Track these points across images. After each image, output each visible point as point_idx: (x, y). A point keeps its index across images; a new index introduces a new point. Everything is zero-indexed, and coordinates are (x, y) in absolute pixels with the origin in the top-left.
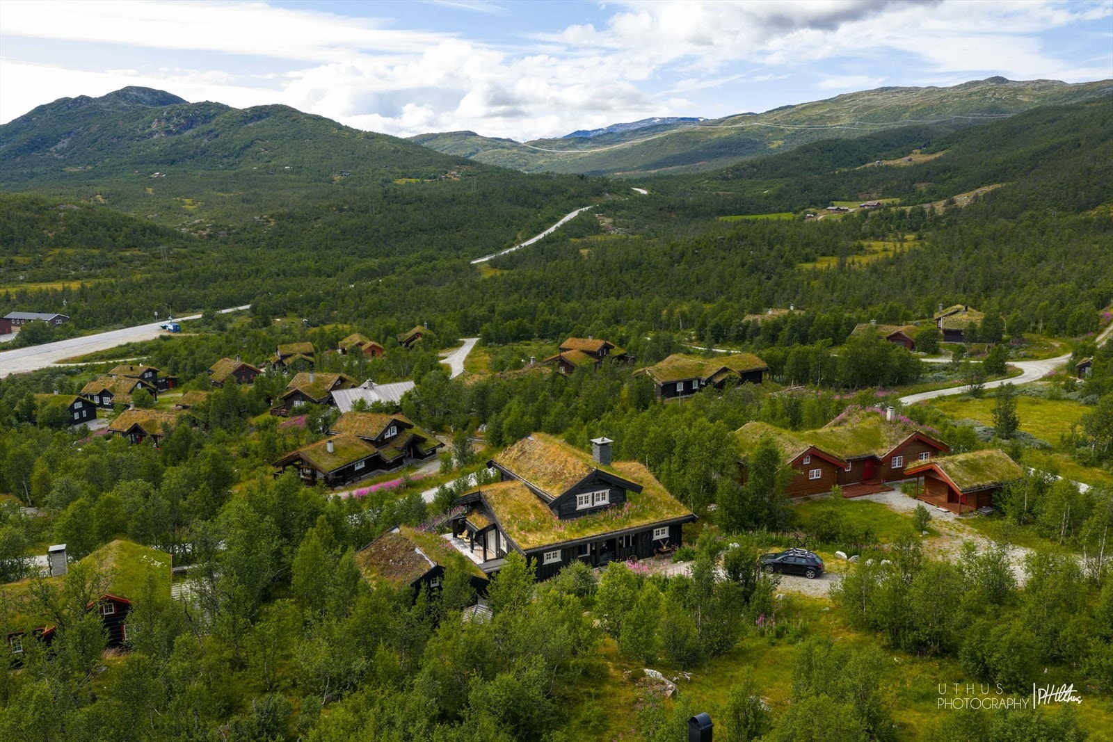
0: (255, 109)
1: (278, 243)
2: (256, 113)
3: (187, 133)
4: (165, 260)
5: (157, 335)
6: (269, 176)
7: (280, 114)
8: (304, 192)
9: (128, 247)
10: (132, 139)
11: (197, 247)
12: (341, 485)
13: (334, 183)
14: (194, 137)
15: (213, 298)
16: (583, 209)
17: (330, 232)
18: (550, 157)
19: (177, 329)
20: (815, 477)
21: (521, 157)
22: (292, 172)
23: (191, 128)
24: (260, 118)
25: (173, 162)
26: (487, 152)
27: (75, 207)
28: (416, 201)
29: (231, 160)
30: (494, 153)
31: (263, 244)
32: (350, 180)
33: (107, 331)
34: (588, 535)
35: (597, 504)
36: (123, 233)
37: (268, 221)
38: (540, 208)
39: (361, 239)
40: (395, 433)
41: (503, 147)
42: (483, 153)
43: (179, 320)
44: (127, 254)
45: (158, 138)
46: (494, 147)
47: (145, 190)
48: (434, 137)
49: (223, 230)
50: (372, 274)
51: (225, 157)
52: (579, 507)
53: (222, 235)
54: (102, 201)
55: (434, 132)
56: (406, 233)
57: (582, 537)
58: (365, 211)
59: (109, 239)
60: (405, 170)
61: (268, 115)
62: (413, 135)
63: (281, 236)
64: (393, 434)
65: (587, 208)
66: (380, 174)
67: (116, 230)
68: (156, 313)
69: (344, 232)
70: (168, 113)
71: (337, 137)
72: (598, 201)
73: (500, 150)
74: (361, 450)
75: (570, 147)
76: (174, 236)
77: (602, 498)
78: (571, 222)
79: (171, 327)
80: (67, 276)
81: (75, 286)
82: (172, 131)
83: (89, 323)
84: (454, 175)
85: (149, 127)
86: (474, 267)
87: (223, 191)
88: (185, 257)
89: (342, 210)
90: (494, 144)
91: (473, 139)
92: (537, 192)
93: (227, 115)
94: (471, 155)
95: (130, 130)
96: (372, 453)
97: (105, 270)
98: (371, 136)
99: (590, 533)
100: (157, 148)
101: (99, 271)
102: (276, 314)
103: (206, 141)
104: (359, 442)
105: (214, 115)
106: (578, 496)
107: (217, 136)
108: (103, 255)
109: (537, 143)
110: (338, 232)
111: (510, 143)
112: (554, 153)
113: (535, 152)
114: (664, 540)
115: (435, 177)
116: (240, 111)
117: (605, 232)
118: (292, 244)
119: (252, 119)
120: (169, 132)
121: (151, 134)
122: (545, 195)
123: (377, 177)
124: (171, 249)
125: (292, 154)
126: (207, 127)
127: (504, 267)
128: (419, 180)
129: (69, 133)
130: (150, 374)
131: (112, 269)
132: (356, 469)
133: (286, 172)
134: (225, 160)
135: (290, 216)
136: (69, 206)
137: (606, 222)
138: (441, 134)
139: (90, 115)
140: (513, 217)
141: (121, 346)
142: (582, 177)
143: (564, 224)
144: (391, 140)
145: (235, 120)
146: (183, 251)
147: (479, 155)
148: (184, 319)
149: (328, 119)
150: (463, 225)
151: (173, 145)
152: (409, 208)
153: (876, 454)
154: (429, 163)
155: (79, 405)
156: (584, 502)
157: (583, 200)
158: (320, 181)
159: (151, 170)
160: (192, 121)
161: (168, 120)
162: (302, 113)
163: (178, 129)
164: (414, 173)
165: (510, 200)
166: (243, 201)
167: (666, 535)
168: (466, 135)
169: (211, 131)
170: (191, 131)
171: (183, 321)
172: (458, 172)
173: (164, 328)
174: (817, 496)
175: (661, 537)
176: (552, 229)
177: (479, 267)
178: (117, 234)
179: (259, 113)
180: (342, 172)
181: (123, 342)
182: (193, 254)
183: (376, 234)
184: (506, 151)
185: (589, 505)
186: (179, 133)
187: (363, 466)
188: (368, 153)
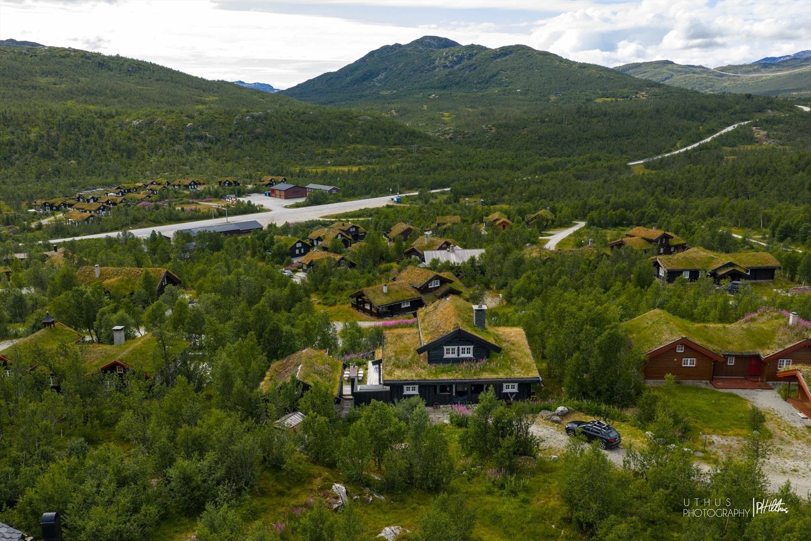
0: (503, 49)
1: (494, 144)
2: (503, 52)
3: (456, 67)
4: (415, 155)
5: (385, 204)
6: (505, 97)
7: (520, 51)
8: (525, 108)
9: (395, 145)
10: (422, 72)
11: (439, 146)
12: (389, 317)
13: (550, 101)
14: (460, 70)
15: (430, 182)
16: (742, 123)
17: (531, 137)
18: (734, 80)
19: (399, 201)
20: (689, 365)
21: (709, 80)
22: (521, 93)
23: (460, 63)
24: (505, 55)
25: (445, 87)
26: (680, 77)
27: (369, 118)
28: (601, 115)
29: (482, 86)
30: (685, 77)
31: (484, 145)
32: (562, 99)
33: (360, 199)
34: (440, 378)
35: (462, 356)
36: (393, 136)
37: (491, 129)
38: (704, 121)
39: (552, 143)
40: (439, 285)
41: (694, 73)
42: (677, 77)
43: (404, 195)
44: (393, 149)
45: (438, 71)
46: (686, 72)
47: (423, 107)
48: (638, 65)
49: (460, 135)
50: (547, 169)
51: (479, 83)
52: (446, 356)
53: (459, 138)
54: (395, 114)
55: (638, 62)
56: (586, 139)
57: (435, 378)
58: (561, 122)
59: (384, 139)
60: (605, 92)
61: (511, 52)
62: (622, 64)
63: (498, 140)
64: (436, 286)
65: (746, 123)
66: (585, 95)
67: (390, 133)
68: (391, 190)
69: (540, 138)
70: (446, 53)
71: (558, 67)
72: (759, 117)
73: (691, 74)
74: (408, 294)
75: (755, 71)
76: (425, 138)
77: (468, 352)
78: (728, 134)
79: (395, 200)
80: (354, 163)
81: (355, 169)
82: (447, 66)
83: (350, 194)
84: (643, 95)
85: (434, 63)
86: (629, 168)
87: (471, 107)
88: (428, 152)
89: (543, 121)
90: (687, 70)
91: (670, 66)
92: (704, 108)
93: (484, 53)
94: (666, 79)
95: (422, 66)
96: (416, 297)
97: (377, 160)
98: (584, 66)
99: (444, 377)
100: (437, 78)
101: (374, 160)
102: (467, 195)
103: (467, 72)
104: (410, 288)
105: (476, 54)
106: (445, 348)
107: (475, 69)
108: (378, 150)
109: (723, 69)
110: (537, 138)
111: (701, 69)
112: (739, 77)
113: (722, 76)
114: (512, 394)
115: (627, 97)
116: (493, 50)
117: (757, 142)
118: (504, 146)
119: (500, 56)
120: (445, 67)
121: (434, 68)
122: (711, 111)
123: (582, 97)
124: (421, 147)
125: (524, 81)
126: (471, 62)
127: (654, 168)
128: (614, 99)
129: (386, 69)
130: (354, 229)
131: (381, 159)
132: (403, 307)
133: (517, 94)
134: (478, 86)
135: (507, 126)
136: (366, 117)
137: (760, 133)
138: (644, 63)
139: (399, 56)
140: (676, 129)
141: (361, 210)
142: (749, 96)
143: (721, 135)
144: (599, 69)
145: (488, 57)
146: (428, 148)
147: (672, 79)
148: (407, 194)
149: (554, 54)
150: (633, 134)
151: (446, 76)
152: (595, 120)
153: (761, 353)
154: (625, 86)
155: (299, 245)
156: (450, 352)
157: (744, 115)
158: (540, 100)
159: (430, 93)
160: (461, 58)
161: (446, 58)
162: (535, 51)
163: (452, 64)
164: (611, 94)
165: (678, 115)
166: (482, 114)
167: (516, 390)
168: (665, 63)
169: (471, 65)
170: (460, 65)
171: (406, 196)
172: (647, 93)
173: (393, 199)
174: (690, 382)
175: (510, 390)
176: (709, 139)
177: (632, 168)
178: (390, 136)
179: (506, 51)
180: (557, 94)
181: (363, 208)
182: (434, 151)
183: (564, 140)
184: (696, 76)
185: (455, 356)
186: (452, 67)
187: (409, 305)
188: (579, 79)
